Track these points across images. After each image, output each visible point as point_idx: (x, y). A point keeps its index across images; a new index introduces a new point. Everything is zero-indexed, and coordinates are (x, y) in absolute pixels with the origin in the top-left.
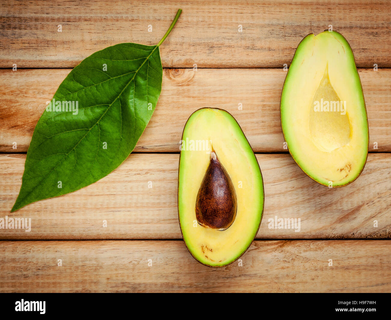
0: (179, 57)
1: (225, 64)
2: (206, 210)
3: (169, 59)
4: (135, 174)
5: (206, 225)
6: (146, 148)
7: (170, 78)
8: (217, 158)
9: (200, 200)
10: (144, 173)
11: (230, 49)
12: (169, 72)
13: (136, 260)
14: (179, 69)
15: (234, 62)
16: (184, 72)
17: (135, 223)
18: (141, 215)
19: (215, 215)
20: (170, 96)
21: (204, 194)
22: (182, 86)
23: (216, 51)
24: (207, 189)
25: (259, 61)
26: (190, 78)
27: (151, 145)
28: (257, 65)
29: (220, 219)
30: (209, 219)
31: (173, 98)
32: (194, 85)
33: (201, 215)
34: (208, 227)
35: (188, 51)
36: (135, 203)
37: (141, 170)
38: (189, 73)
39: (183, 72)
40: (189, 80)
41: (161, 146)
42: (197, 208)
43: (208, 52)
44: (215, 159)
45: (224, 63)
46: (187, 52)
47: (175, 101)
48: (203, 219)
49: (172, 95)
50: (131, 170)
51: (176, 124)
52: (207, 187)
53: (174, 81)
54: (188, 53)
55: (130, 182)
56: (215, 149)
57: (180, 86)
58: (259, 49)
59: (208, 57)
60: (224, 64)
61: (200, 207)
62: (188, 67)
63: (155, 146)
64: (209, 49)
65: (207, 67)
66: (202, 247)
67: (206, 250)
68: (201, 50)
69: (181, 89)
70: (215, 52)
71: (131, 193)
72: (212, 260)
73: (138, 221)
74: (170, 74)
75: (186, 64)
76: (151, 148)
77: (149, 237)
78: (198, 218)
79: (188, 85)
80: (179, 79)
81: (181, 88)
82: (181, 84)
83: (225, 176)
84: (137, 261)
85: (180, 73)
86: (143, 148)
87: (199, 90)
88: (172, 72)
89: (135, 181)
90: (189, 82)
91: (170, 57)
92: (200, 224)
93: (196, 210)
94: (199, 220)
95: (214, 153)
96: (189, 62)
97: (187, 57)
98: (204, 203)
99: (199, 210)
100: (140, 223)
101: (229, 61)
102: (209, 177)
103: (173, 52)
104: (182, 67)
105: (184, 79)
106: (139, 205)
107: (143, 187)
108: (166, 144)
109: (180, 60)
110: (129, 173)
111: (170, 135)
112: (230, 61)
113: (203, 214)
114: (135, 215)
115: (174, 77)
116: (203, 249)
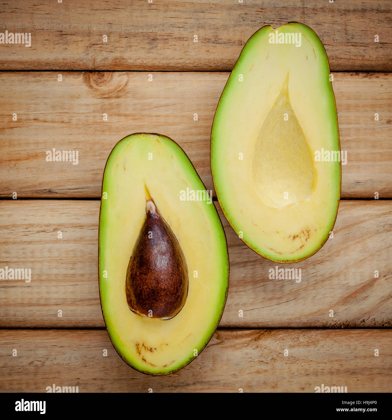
0: (105, 54)
1: (174, 65)
2: (141, 291)
3: (90, 58)
4: (38, 232)
5: (141, 313)
6: (54, 192)
7: (91, 87)
8: (156, 210)
9: (131, 275)
10: (52, 230)
11: (182, 43)
12: (89, 78)
13: (40, 359)
14: (105, 73)
15: (187, 62)
16: (112, 77)
17: (38, 305)
18: (48, 293)
19: (155, 299)
20: (90, 113)
21: (137, 267)
22: (109, 98)
23: (160, 45)
24: (141, 259)
25: (225, 61)
26: (120, 86)
27: (62, 188)
28: (223, 68)
29: (162, 304)
30: (145, 304)
31: (95, 117)
32: (126, 98)
33: (133, 298)
34: (145, 315)
35: (118, 45)
36: (38, 275)
37: (47, 226)
38: (119, 79)
39: (110, 77)
40: (119, 89)
41: (77, 189)
42: (128, 287)
43: (147, 46)
44: (153, 211)
45: (172, 63)
46: (117, 47)
47: (98, 121)
48: (137, 305)
49: (94, 112)
50: (32, 225)
51: (99, 155)
52: (142, 256)
53: (96, 90)
54: (118, 49)
55: (30, 243)
56: (154, 197)
57: (106, 98)
58: (225, 43)
59: (148, 55)
60: (172, 65)
61: (132, 286)
62: (117, 70)
63: (68, 189)
64: (149, 43)
65: (147, 70)
66: (137, 345)
67: (143, 350)
68: (137, 44)
69: (107, 103)
70: (159, 47)
71: (32, 260)
72: (152, 365)
73: (42, 302)
74: (91, 79)
75: (116, 65)
76: (62, 191)
77: (60, 325)
78: (130, 302)
79: (118, 97)
80: (104, 88)
81: (106, 101)
82: (107, 96)
83: (169, 237)
84: (40, 361)
85: (105, 79)
86: (50, 191)
87: (135, 105)
88: (94, 77)
89: (37, 242)
90: (119, 93)
91: (90, 55)
92: (133, 311)
93: (126, 290)
94: (132, 305)
95: (151, 203)
96: (120, 61)
97: (117, 54)
98: (138, 281)
99: (130, 289)
100: (45, 305)
101: (180, 61)
102: (145, 240)
103: (96, 46)
104: (109, 69)
105: (112, 88)
106: (44, 277)
107: (50, 251)
108: (84, 186)
109: (106, 59)
110: (29, 229)
111: (91, 173)
112: (182, 61)
113: (136, 297)
114: (38, 293)
115: (97, 85)
116: (138, 348)
